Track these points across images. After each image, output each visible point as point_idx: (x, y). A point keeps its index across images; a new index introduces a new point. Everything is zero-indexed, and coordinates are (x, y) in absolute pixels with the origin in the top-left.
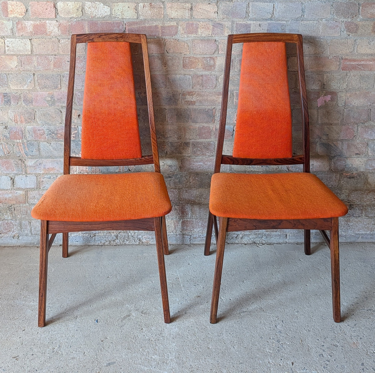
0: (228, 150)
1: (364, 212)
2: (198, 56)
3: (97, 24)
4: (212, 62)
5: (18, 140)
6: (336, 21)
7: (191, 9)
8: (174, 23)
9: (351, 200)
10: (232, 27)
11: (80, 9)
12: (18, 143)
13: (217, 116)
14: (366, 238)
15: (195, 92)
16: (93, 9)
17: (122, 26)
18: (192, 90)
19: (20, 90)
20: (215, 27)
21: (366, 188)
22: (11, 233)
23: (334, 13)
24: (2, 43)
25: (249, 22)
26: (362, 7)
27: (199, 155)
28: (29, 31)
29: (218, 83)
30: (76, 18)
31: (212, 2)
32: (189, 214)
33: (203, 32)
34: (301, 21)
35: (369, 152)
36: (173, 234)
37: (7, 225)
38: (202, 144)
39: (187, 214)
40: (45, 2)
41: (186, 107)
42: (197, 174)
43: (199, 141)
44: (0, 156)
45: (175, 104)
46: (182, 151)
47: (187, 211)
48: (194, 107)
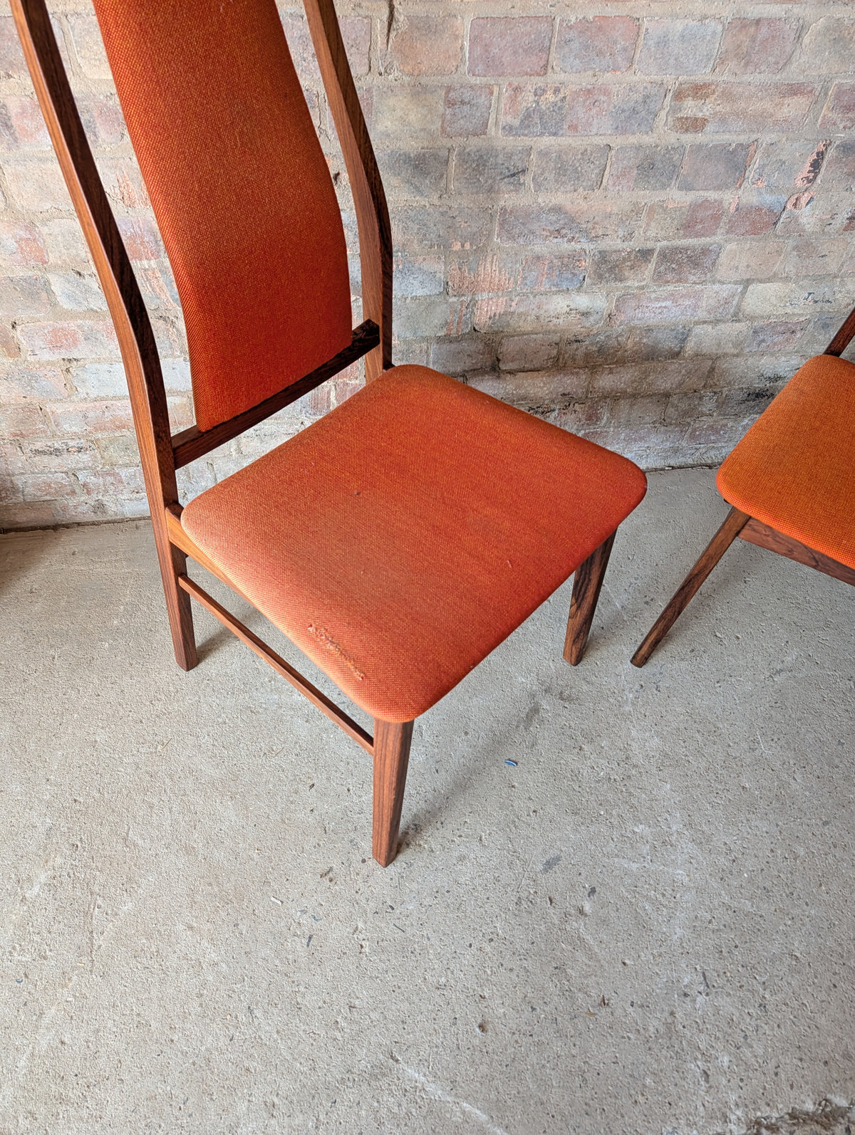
0: (748, 266)
5: (145, 262)
12: (145, 270)
13: (756, 166)
15: (717, 86)
18: (709, 78)
27: (669, 282)
29: (799, 50)
32: (603, 418)
38: (686, 253)
41: (672, 138)
42: (649, 330)
43: (680, 243)
44: (97, 312)
45: (643, 128)
46: (626, 274)
47: (601, 413)
48: (700, 138)
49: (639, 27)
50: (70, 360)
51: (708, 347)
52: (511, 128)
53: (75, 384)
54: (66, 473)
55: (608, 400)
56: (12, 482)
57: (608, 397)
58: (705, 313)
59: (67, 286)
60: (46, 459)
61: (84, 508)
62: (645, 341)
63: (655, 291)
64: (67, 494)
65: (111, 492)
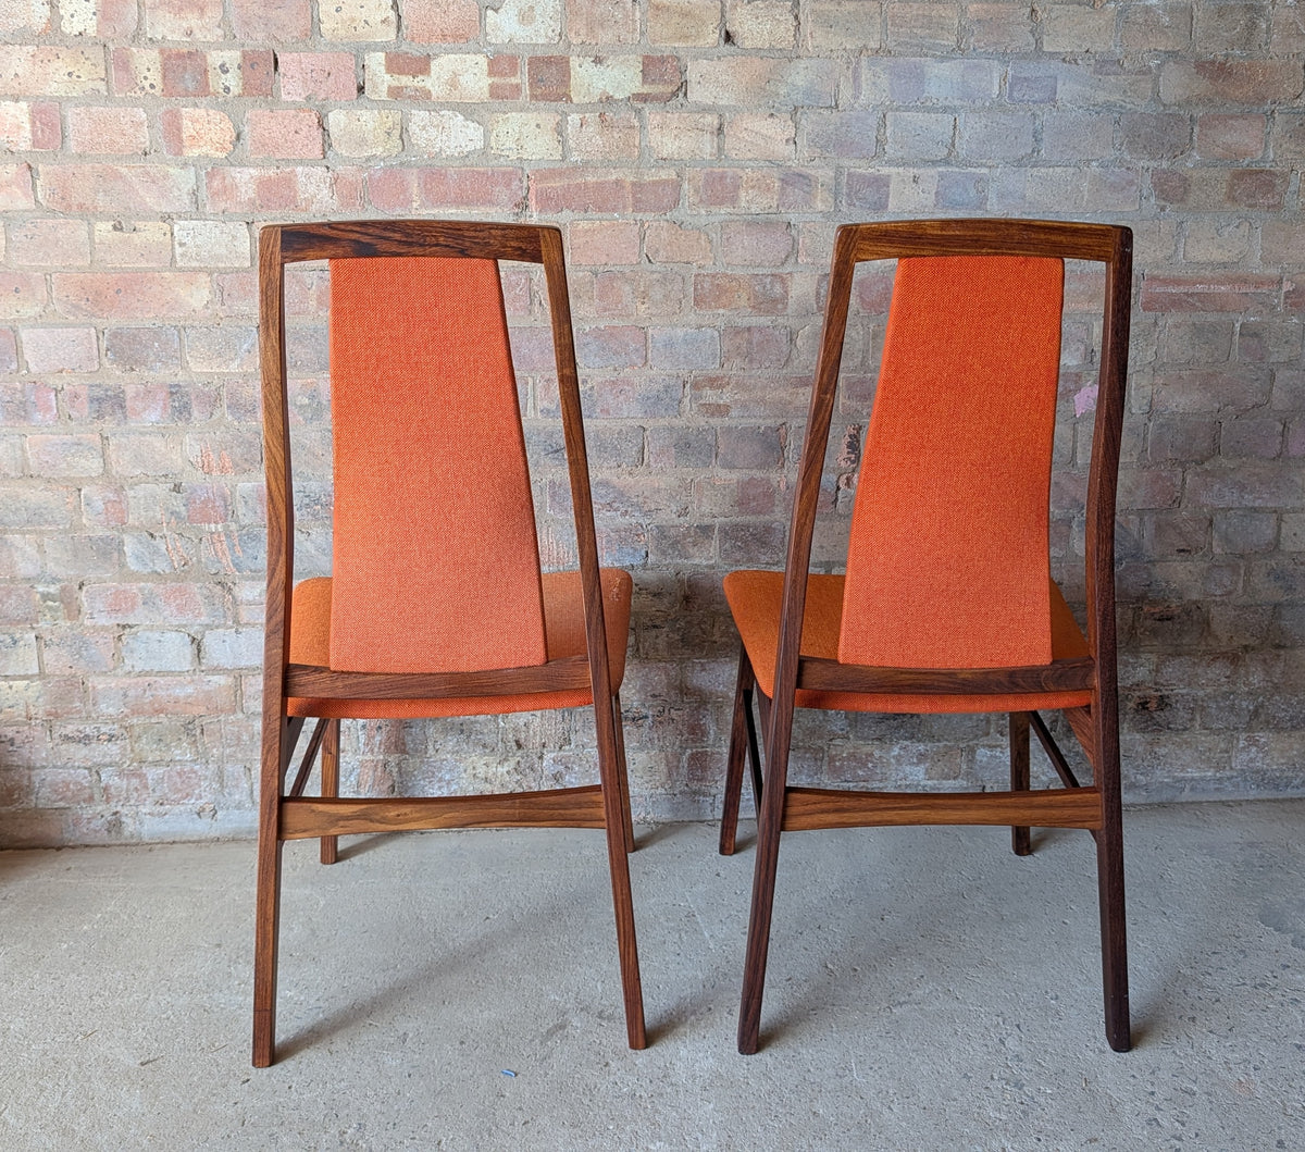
0: (822, 547)
1: (1198, 717)
2: (739, 272)
3: (446, 176)
4: (778, 289)
5: (213, 526)
6: (1128, 168)
7: (720, 129)
8: (667, 174)
9: (1165, 683)
10: (838, 184)
11: (396, 133)
12: (212, 533)
13: (792, 446)
14: (1203, 790)
15: (730, 378)
16: (433, 132)
17: (517, 182)
18: (720, 373)
19: (217, 374)
20: (787, 183)
21: (1204, 648)
22: (193, 801)
23: (1122, 145)
24: (165, 234)
25: (885, 171)
26: (1201, 126)
28: (244, 198)
29: (795, 351)
30: (383, 160)
31: (779, 110)
32: (709, 733)
33: (751, 201)
34: (1032, 167)
35: (1214, 543)
36: (663, 791)
37: (181, 777)
38: (749, 531)
39: (704, 733)
40: (293, 112)
41: (702, 421)
43: (738, 520)
44: (159, 574)
45: (670, 412)
46: (691, 551)
48: (727, 421)
49: (646, 333)
50: (124, 627)
52: (548, 411)
53: (123, 654)
54: (89, 769)
56: (29, 778)
59: (139, 546)
60: (73, 747)
61: (98, 823)
64: (84, 801)
65: (132, 802)
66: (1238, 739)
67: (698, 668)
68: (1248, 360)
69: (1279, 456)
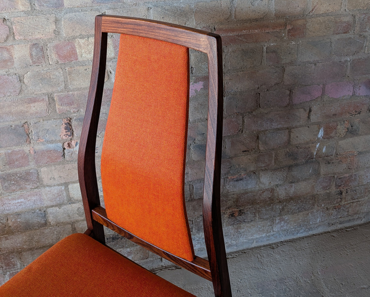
0: (60, 177)
1: (257, 215)
4: (6, 55)
9: (241, 205)
13: (33, 133)
14: (262, 241)
21: (258, 188)
27: (15, 190)
29: (24, 86)
32: (17, 264)
35: (260, 146)
38: (17, 176)
42: (18, 214)
43: (10, 171)
47: (14, 261)
51: (62, 218)
55: (14, 254)
57: (14, 252)
58: (49, 202)
62: (19, 220)
63: (9, 195)
66: (276, 220)
67: (4, 239)
68: (271, 63)
69: (288, 105)
